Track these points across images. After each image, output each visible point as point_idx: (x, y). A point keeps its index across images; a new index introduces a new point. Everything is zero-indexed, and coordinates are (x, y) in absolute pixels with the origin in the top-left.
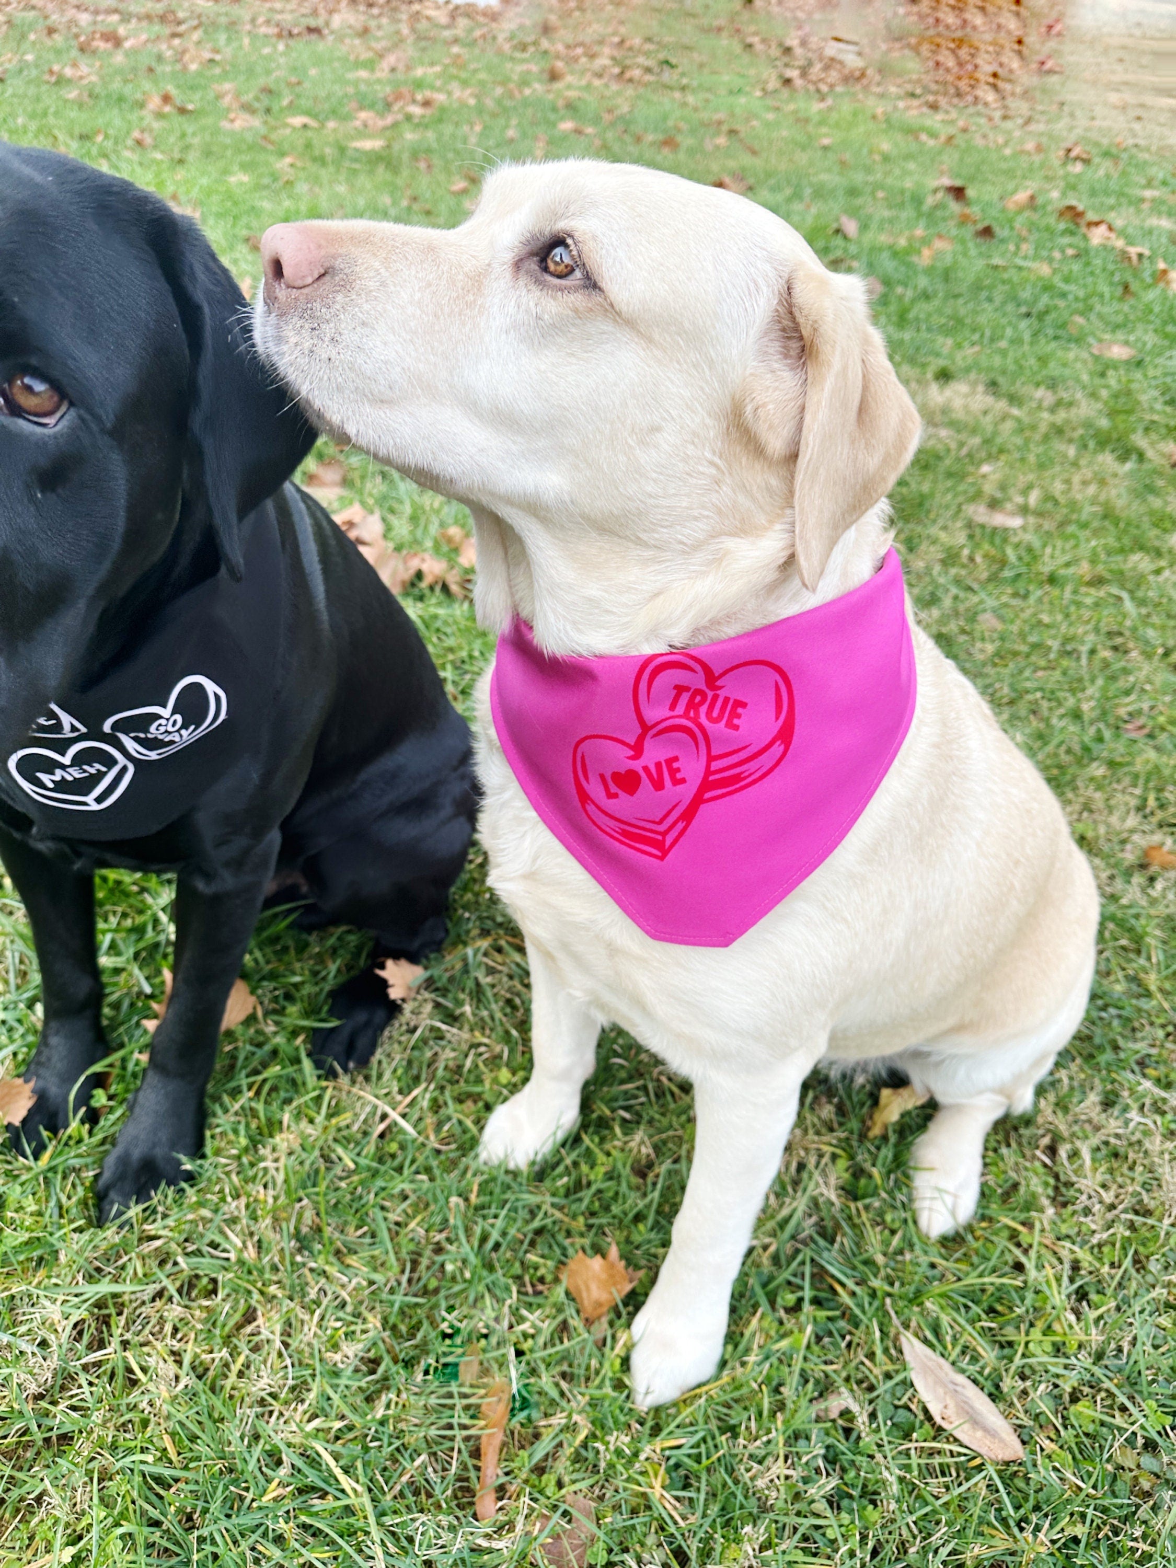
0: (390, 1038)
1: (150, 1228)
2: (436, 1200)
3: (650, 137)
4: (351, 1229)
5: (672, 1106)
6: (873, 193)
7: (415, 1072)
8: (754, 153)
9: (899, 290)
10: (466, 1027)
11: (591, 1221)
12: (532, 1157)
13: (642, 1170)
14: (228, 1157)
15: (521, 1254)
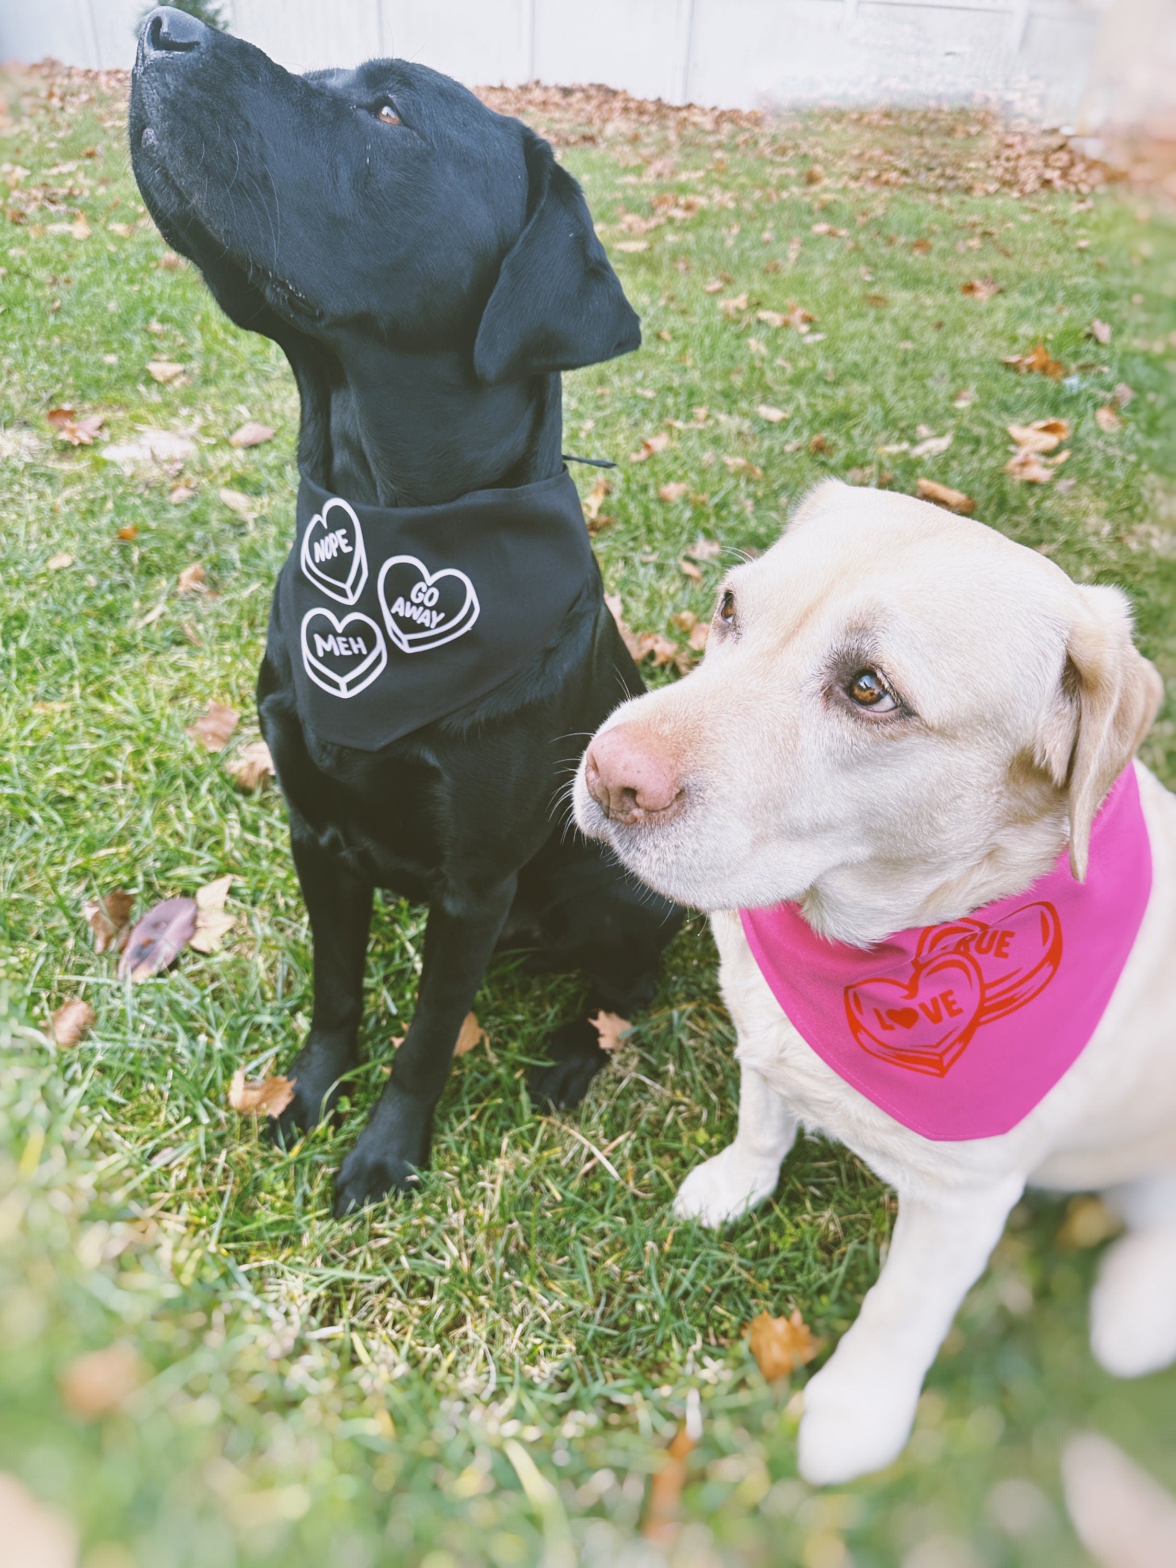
0: (598, 1085)
1: (379, 1227)
2: (633, 1241)
3: (902, 240)
4: (553, 1257)
5: (863, 1190)
6: (1129, 298)
7: (619, 1119)
8: (1007, 255)
9: (1151, 397)
10: (669, 1085)
11: (776, 1286)
12: (724, 1217)
13: (829, 1247)
14: (451, 1173)
15: (707, 1307)
